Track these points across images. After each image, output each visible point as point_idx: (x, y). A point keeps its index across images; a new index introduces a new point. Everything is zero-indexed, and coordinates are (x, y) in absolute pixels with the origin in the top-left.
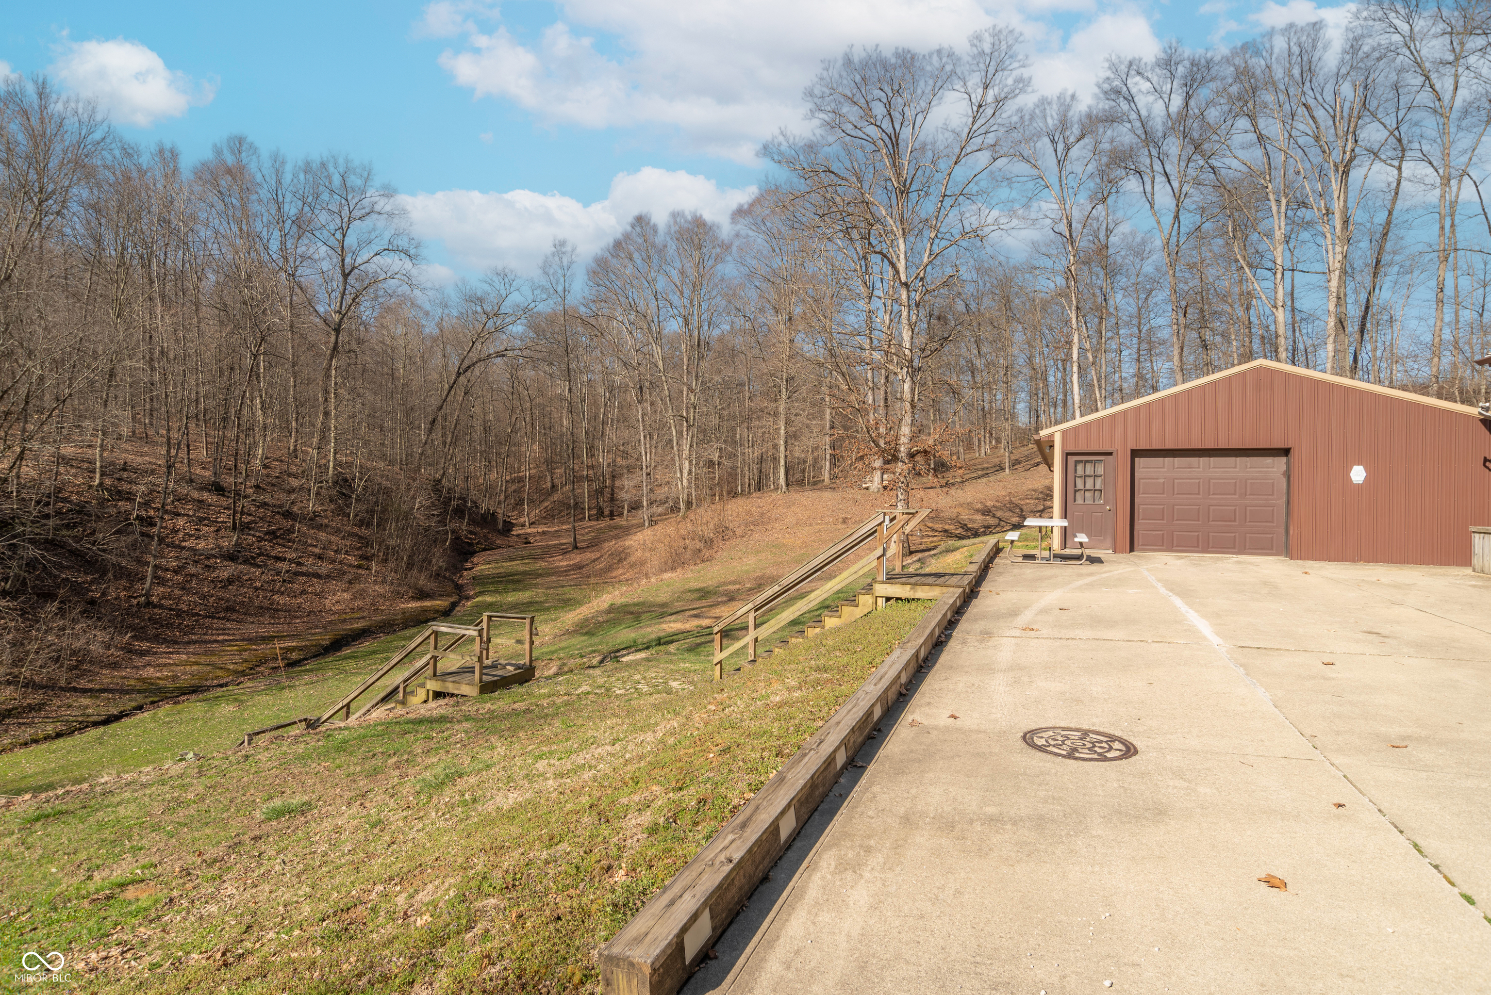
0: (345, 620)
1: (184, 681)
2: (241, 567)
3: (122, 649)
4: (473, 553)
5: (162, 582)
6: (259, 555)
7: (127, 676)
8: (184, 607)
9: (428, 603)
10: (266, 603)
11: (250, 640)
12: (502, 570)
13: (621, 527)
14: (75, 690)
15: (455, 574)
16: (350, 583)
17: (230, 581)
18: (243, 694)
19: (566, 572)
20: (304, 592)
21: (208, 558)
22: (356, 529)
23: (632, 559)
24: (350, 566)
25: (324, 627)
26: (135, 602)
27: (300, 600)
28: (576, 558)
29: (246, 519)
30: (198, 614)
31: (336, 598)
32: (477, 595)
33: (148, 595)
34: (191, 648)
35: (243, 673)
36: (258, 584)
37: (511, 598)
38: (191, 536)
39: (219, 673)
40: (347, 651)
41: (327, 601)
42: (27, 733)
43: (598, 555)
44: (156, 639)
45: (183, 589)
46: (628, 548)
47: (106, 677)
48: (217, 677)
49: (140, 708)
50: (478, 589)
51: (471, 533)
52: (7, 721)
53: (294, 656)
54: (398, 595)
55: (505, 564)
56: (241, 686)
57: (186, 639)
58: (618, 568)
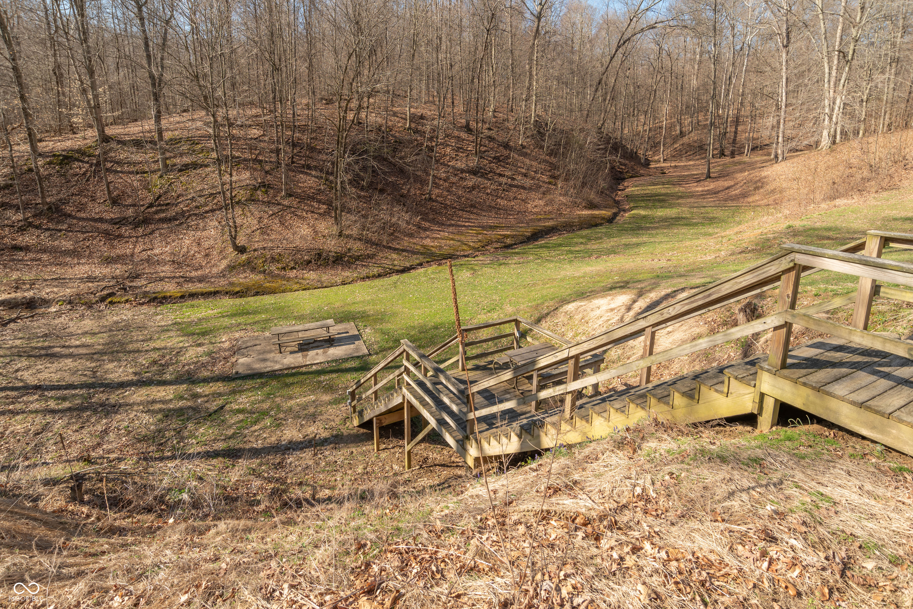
0: (540, 220)
1: (446, 250)
2: (479, 179)
3: (414, 225)
4: (623, 179)
5: (437, 186)
6: (490, 172)
7: (416, 243)
8: (448, 202)
9: (596, 212)
10: (493, 204)
11: (483, 228)
12: (647, 192)
13: (744, 163)
14: (390, 248)
15: (612, 193)
16: (544, 194)
17: (473, 188)
18: (476, 265)
19: (703, 195)
20: (515, 198)
21: (462, 173)
22: (547, 158)
23: (769, 187)
24: (544, 182)
25: (527, 223)
26: (424, 197)
27: (513, 203)
28: (711, 185)
29: (483, 149)
30: (455, 208)
31: (535, 203)
32: (631, 209)
33: (429, 194)
34: (451, 229)
35: (477, 249)
36: (489, 191)
37: (660, 213)
38: (453, 158)
39: (465, 247)
40: (542, 242)
41: (529, 206)
42: (364, 272)
43: (731, 183)
44: (433, 221)
45: (448, 191)
46: (765, 177)
47: (406, 242)
48: (463, 250)
49: (421, 264)
50: (632, 205)
51: (621, 164)
52: (357, 262)
53: (509, 241)
54: (575, 204)
55: (650, 187)
56: (476, 258)
57: (449, 223)
58: (754, 195)
